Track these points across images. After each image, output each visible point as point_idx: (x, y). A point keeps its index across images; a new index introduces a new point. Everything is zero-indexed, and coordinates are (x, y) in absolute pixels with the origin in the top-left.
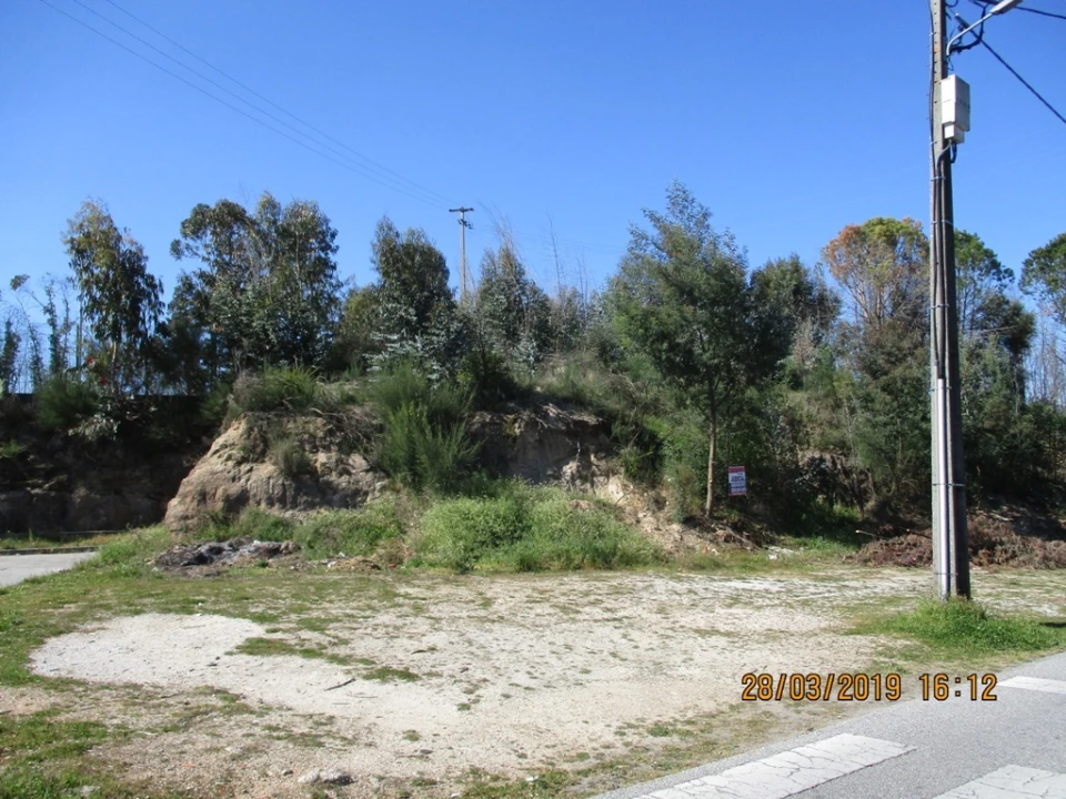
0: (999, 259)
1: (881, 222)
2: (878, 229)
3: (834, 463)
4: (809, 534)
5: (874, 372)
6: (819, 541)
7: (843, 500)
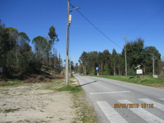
0: (29, 38)
1: (11, 28)
2: (11, 29)
3: (13, 67)
4: (14, 79)
5: (21, 53)
6: (16, 80)
7: (14, 73)
